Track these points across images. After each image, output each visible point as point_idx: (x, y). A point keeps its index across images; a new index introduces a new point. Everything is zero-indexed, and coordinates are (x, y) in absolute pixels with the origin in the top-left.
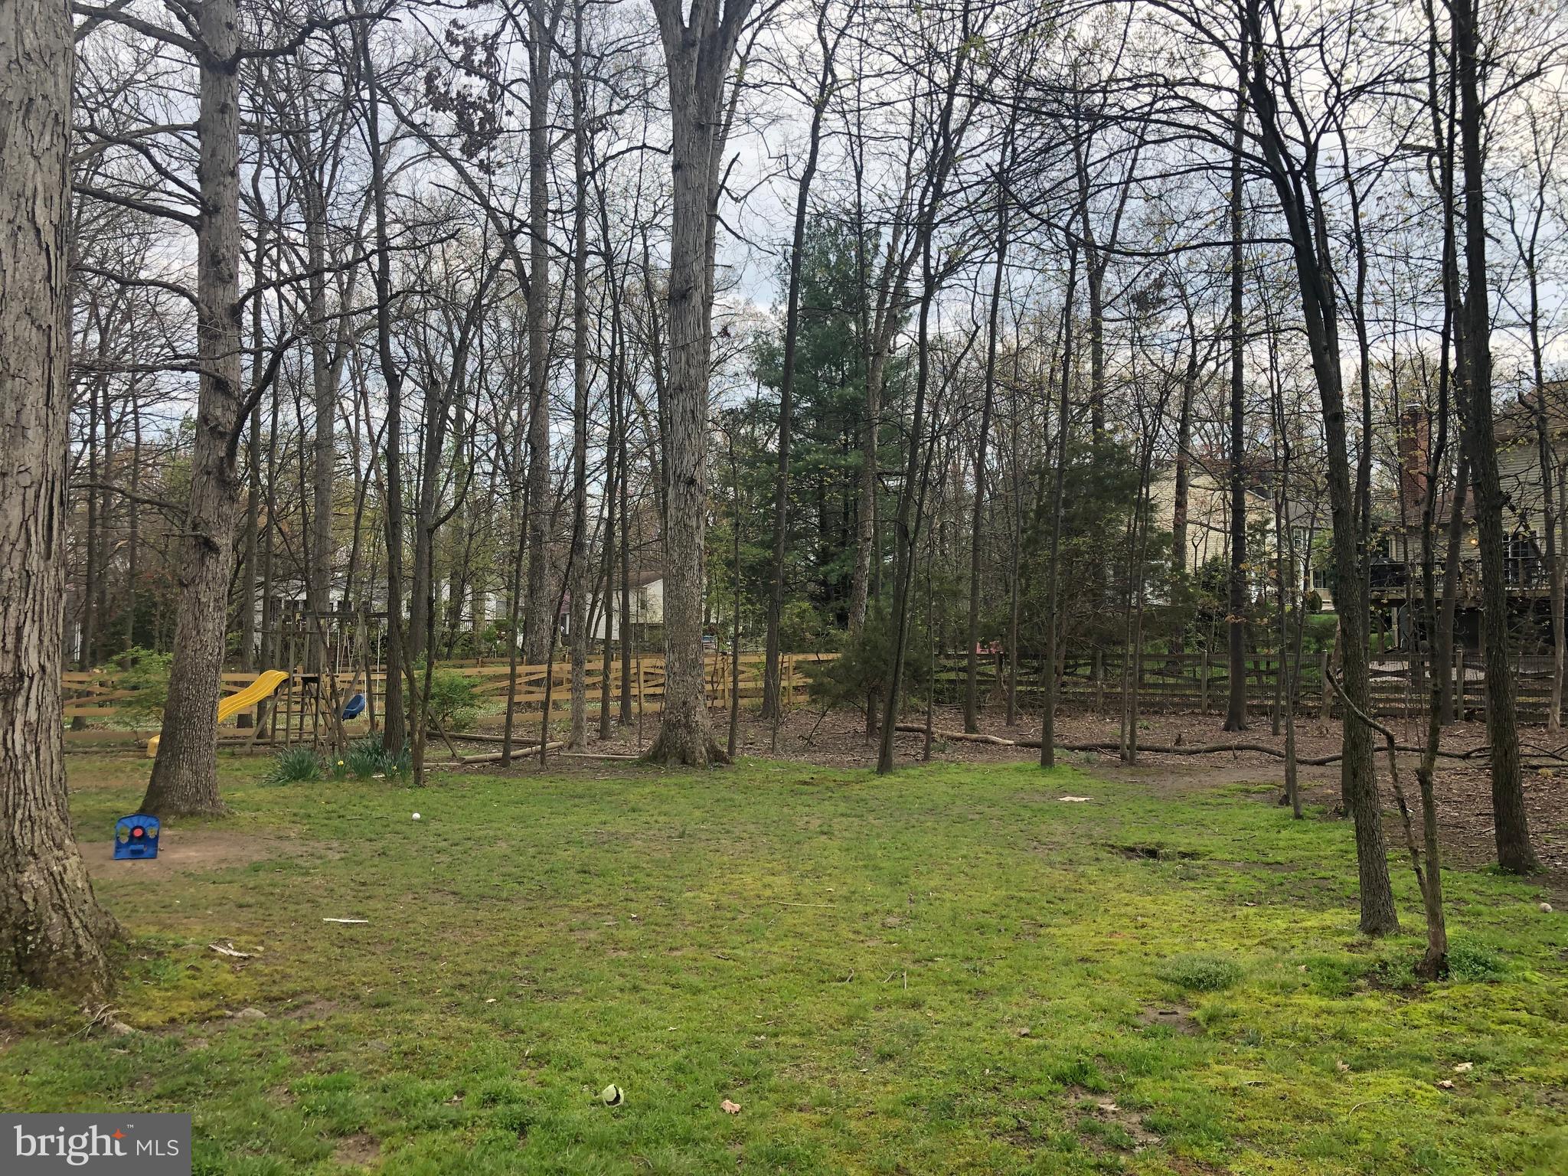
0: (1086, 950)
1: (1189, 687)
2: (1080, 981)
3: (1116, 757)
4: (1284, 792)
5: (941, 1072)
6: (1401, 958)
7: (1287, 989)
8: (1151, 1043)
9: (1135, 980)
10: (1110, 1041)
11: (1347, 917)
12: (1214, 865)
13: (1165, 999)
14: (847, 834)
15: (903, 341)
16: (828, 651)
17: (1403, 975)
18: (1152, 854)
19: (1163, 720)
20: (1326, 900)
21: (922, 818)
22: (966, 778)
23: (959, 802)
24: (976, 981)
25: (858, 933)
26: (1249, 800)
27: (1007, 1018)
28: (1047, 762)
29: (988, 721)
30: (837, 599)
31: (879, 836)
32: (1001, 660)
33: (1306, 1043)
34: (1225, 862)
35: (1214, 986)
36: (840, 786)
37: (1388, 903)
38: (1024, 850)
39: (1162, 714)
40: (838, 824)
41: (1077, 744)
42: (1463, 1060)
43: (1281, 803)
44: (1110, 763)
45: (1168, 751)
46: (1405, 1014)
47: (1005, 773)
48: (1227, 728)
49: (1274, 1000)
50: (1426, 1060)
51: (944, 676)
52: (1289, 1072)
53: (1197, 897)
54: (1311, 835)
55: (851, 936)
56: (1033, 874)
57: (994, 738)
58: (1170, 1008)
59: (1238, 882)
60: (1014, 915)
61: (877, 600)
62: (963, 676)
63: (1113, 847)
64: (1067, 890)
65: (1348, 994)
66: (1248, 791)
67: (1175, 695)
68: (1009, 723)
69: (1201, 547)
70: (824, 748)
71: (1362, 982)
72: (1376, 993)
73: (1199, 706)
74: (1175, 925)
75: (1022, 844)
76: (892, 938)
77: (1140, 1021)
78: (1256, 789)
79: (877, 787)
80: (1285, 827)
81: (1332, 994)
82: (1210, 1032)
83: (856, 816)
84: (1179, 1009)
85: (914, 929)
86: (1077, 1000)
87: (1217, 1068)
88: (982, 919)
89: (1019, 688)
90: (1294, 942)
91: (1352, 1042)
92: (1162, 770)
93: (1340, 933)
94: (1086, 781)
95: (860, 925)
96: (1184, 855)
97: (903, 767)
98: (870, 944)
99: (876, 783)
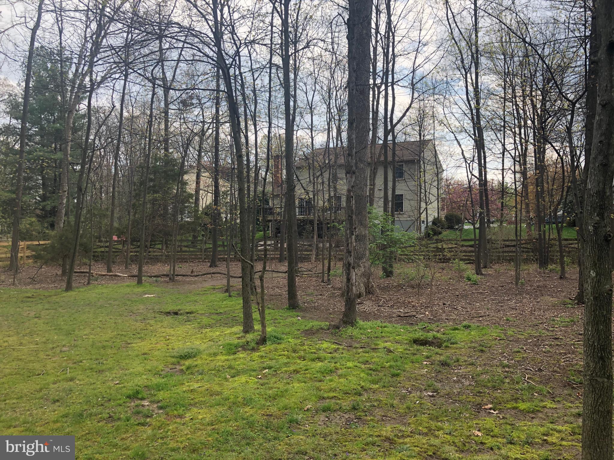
0: (146, 350)
1: (198, 252)
2: (141, 361)
3: (167, 279)
4: (226, 288)
5: (80, 403)
6: (253, 340)
7: (215, 354)
8: (165, 379)
9: (162, 359)
10: (150, 381)
11: (238, 329)
12: (198, 316)
13: (173, 364)
14: (48, 317)
15: (83, 107)
16: (44, 240)
17: (253, 344)
18: (176, 313)
19: (187, 264)
20: (234, 324)
21: (84, 308)
22: (105, 291)
23: (101, 300)
24: (100, 367)
25: (49, 355)
26: (215, 292)
27: (110, 379)
28: (140, 282)
29: (117, 267)
30: (50, 217)
31: (63, 316)
32: (124, 243)
33: (218, 371)
34: (202, 314)
35: (190, 357)
36: (46, 298)
37: (251, 322)
38: (126, 316)
39: (187, 262)
40: (43, 313)
41: (153, 275)
42: (265, 369)
43: (225, 292)
44: (165, 281)
45: (187, 276)
46: (251, 357)
47: (122, 288)
48: (210, 266)
49: (210, 359)
50: (254, 371)
51: (100, 250)
52: (211, 382)
53: (190, 327)
54: (234, 302)
55: (45, 357)
56: (128, 325)
57: (119, 274)
58: (174, 367)
59: (205, 320)
60: (119, 341)
61: (68, 218)
62: (107, 249)
63: (162, 312)
64: (141, 330)
65: (235, 353)
66: (214, 289)
67: (193, 255)
68: (126, 268)
69: (205, 199)
70: (41, 282)
71: (240, 349)
72: (244, 352)
73: (201, 258)
74: (180, 338)
75: (125, 314)
76: (64, 356)
77: (162, 373)
78: (217, 287)
79: (64, 297)
80: (225, 300)
81: (229, 354)
82: (187, 373)
83: (53, 309)
84: (177, 367)
85: (75, 351)
86: (140, 369)
87: (187, 384)
88: (105, 344)
89: (131, 254)
90: (220, 339)
91: (233, 369)
92: (184, 283)
93: (236, 334)
94: (154, 289)
95: (50, 353)
96: (188, 313)
97: (77, 288)
98: (54, 359)
99: (64, 295)
